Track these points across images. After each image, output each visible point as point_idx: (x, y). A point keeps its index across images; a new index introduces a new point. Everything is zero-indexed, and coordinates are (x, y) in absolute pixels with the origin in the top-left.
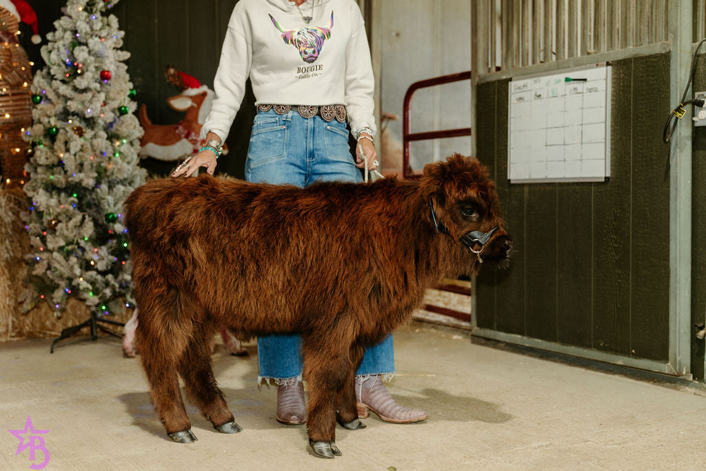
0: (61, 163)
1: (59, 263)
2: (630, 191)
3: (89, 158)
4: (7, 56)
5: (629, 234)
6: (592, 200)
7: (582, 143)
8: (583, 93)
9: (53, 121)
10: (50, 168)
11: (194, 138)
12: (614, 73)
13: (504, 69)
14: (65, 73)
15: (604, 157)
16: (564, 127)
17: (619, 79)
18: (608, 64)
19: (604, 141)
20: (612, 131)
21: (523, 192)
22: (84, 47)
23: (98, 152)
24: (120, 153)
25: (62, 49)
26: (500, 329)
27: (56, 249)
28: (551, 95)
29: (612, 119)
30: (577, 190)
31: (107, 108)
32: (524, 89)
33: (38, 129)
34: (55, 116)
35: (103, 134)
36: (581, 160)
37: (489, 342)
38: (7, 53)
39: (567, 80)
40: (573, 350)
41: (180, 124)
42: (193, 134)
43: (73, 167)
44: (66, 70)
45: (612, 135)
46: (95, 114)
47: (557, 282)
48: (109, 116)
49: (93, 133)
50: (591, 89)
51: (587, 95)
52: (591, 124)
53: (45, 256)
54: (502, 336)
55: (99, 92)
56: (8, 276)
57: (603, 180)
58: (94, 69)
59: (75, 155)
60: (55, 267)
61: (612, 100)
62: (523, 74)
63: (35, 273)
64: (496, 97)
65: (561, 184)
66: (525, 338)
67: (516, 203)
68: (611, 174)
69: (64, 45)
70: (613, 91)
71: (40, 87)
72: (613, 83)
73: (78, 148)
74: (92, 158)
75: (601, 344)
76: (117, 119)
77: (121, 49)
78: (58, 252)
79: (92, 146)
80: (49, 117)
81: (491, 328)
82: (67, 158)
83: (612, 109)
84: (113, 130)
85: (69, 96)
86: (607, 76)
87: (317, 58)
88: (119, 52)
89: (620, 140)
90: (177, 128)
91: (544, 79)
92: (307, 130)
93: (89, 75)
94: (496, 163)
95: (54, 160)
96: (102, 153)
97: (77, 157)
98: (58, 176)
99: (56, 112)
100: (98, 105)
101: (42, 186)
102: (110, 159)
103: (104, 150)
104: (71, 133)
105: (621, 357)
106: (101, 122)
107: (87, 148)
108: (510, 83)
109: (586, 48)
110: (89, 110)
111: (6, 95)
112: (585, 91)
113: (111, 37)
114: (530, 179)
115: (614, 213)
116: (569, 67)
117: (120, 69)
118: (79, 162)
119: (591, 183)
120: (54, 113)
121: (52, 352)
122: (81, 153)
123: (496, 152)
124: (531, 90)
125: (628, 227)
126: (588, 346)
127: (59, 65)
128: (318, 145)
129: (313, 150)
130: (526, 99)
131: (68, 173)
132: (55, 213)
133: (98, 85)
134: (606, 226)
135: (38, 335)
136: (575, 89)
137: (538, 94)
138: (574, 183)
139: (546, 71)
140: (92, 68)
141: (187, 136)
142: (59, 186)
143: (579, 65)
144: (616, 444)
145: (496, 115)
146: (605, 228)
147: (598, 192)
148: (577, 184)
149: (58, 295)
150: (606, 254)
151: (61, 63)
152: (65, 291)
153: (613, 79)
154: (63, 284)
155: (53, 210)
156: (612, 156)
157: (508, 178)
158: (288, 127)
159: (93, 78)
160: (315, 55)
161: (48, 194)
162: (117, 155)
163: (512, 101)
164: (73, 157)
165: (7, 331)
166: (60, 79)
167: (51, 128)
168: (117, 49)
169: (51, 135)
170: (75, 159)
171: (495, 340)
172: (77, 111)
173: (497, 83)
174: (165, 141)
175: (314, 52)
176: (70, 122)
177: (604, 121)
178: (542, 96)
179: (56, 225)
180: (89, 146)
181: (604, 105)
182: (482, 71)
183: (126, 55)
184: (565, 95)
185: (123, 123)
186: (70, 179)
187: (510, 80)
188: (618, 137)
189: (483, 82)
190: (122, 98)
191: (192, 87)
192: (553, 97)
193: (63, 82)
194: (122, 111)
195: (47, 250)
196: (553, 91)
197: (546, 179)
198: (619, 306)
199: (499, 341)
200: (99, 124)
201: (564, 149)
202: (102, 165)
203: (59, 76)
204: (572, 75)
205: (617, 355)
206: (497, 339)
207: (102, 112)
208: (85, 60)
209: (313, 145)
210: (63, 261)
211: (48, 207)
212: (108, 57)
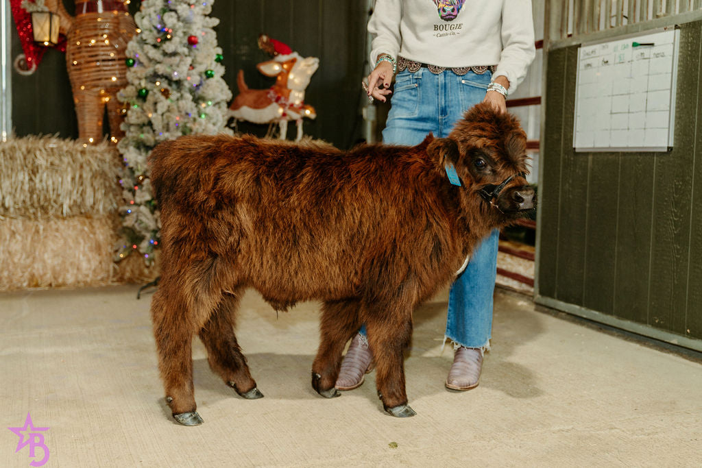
0: (150, 124)
1: (145, 216)
2: (692, 163)
3: (176, 118)
4: (115, 23)
5: (690, 208)
6: (654, 171)
7: (646, 111)
8: (649, 58)
9: (143, 83)
10: (141, 126)
11: (283, 102)
12: (682, 37)
13: (575, 35)
14: (157, 38)
15: (667, 126)
16: (629, 94)
17: (687, 43)
18: (676, 27)
19: (668, 109)
20: (677, 98)
21: (587, 162)
22: (173, 14)
23: (183, 113)
24: (206, 114)
25: (154, 16)
26: (561, 298)
27: (143, 203)
28: (618, 61)
29: (678, 85)
30: (640, 161)
31: (194, 71)
32: (593, 55)
33: (130, 90)
34: (146, 78)
35: (189, 96)
36: (645, 129)
37: (551, 311)
38: (116, 21)
39: (635, 45)
40: (628, 325)
41: (272, 89)
42: (283, 98)
43: (160, 127)
44: (158, 36)
45: (677, 103)
46: (182, 77)
47: (616, 254)
48: (195, 79)
49: (179, 95)
50: (658, 54)
51: (653, 60)
52: (656, 91)
53: (134, 208)
54: (561, 305)
55: (186, 56)
56: (111, 226)
57: (666, 150)
58: (181, 35)
59: (162, 115)
60: (141, 220)
61: (679, 66)
62: (592, 40)
63: (125, 224)
64: (566, 63)
65: (624, 154)
66: (583, 309)
67: (580, 173)
68: (675, 144)
69: (155, 12)
70: (680, 56)
71: (134, 51)
72: (681, 47)
73: (165, 109)
74: (178, 118)
75: (657, 321)
76: (203, 82)
77: (210, 16)
78: (145, 206)
79: (178, 107)
80: (140, 79)
81: (552, 296)
82: (154, 118)
83: (679, 75)
84: (199, 92)
85: (158, 60)
86: (674, 41)
87: (456, 16)
88: (207, 18)
89: (686, 107)
90: (268, 93)
91: (612, 45)
92: (438, 86)
93: (176, 40)
94: (563, 131)
95: (143, 120)
96: (187, 114)
97: (165, 117)
98: (147, 135)
99: (146, 74)
100: (185, 68)
101: (134, 144)
102: (195, 120)
103: (189, 111)
104: (159, 95)
105: (676, 336)
106: (187, 84)
107: (173, 109)
108: (579, 49)
109: (656, 11)
110: (176, 73)
111: (113, 60)
112: (652, 56)
113: (200, 4)
114: (594, 148)
115: (675, 185)
116: (637, 31)
117: (209, 35)
118: (166, 122)
119: (654, 153)
120: (144, 75)
121: (138, 298)
122: (168, 114)
123: (563, 120)
124: (599, 56)
125: (689, 200)
126: (644, 322)
127: (151, 31)
128: (452, 100)
129: (446, 107)
130: (593, 66)
131: (156, 132)
132: (143, 170)
133: (186, 50)
134: (666, 199)
135: (136, 281)
136: (642, 54)
137: (606, 60)
138: (637, 153)
139: (615, 36)
140: (180, 33)
141: (278, 100)
142: (148, 144)
143: (648, 29)
144: (644, 435)
145: (565, 82)
146: (666, 201)
147: (660, 162)
148: (640, 153)
149: (144, 246)
150: (665, 227)
151: (153, 29)
152: (150, 243)
153: (681, 43)
154: (148, 235)
155: (141, 166)
156: (676, 126)
157: (574, 146)
158: (420, 85)
159: (181, 42)
160: (454, 13)
161: (137, 151)
162: (203, 116)
163: (581, 68)
164: (160, 117)
165: (109, 276)
166: (152, 43)
167: (141, 90)
168: (206, 16)
169: (142, 96)
170: (163, 120)
171: (556, 310)
172: (165, 74)
173: (567, 49)
174: (258, 105)
175: (453, 10)
176: (158, 84)
177: (669, 87)
178: (609, 63)
179: (143, 180)
180: (175, 107)
181: (670, 71)
182: (554, 37)
183: (215, 22)
184: (632, 61)
185: (208, 86)
186: (157, 138)
187: (580, 46)
188: (683, 104)
189: (554, 48)
190: (209, 63)
191: (283, 54)
192: (620, 63)
193: (155, 46)
194: (209, 76)
195: (135, 204)
196: (620, 57)
197: (610, 148)
198: (676, 282)
199: (560, 311)
200: (185, 86)
201: (629, 118)
202: (189, 125)
203: (151, 41)
204: (640, 40)
205: (671, 333)
206: (557, 308)
207: (189, 75)
208: (174, 25)
209: (445, 102)
210: (149, 215)
211: (137, 163)
212: (195, 23)
